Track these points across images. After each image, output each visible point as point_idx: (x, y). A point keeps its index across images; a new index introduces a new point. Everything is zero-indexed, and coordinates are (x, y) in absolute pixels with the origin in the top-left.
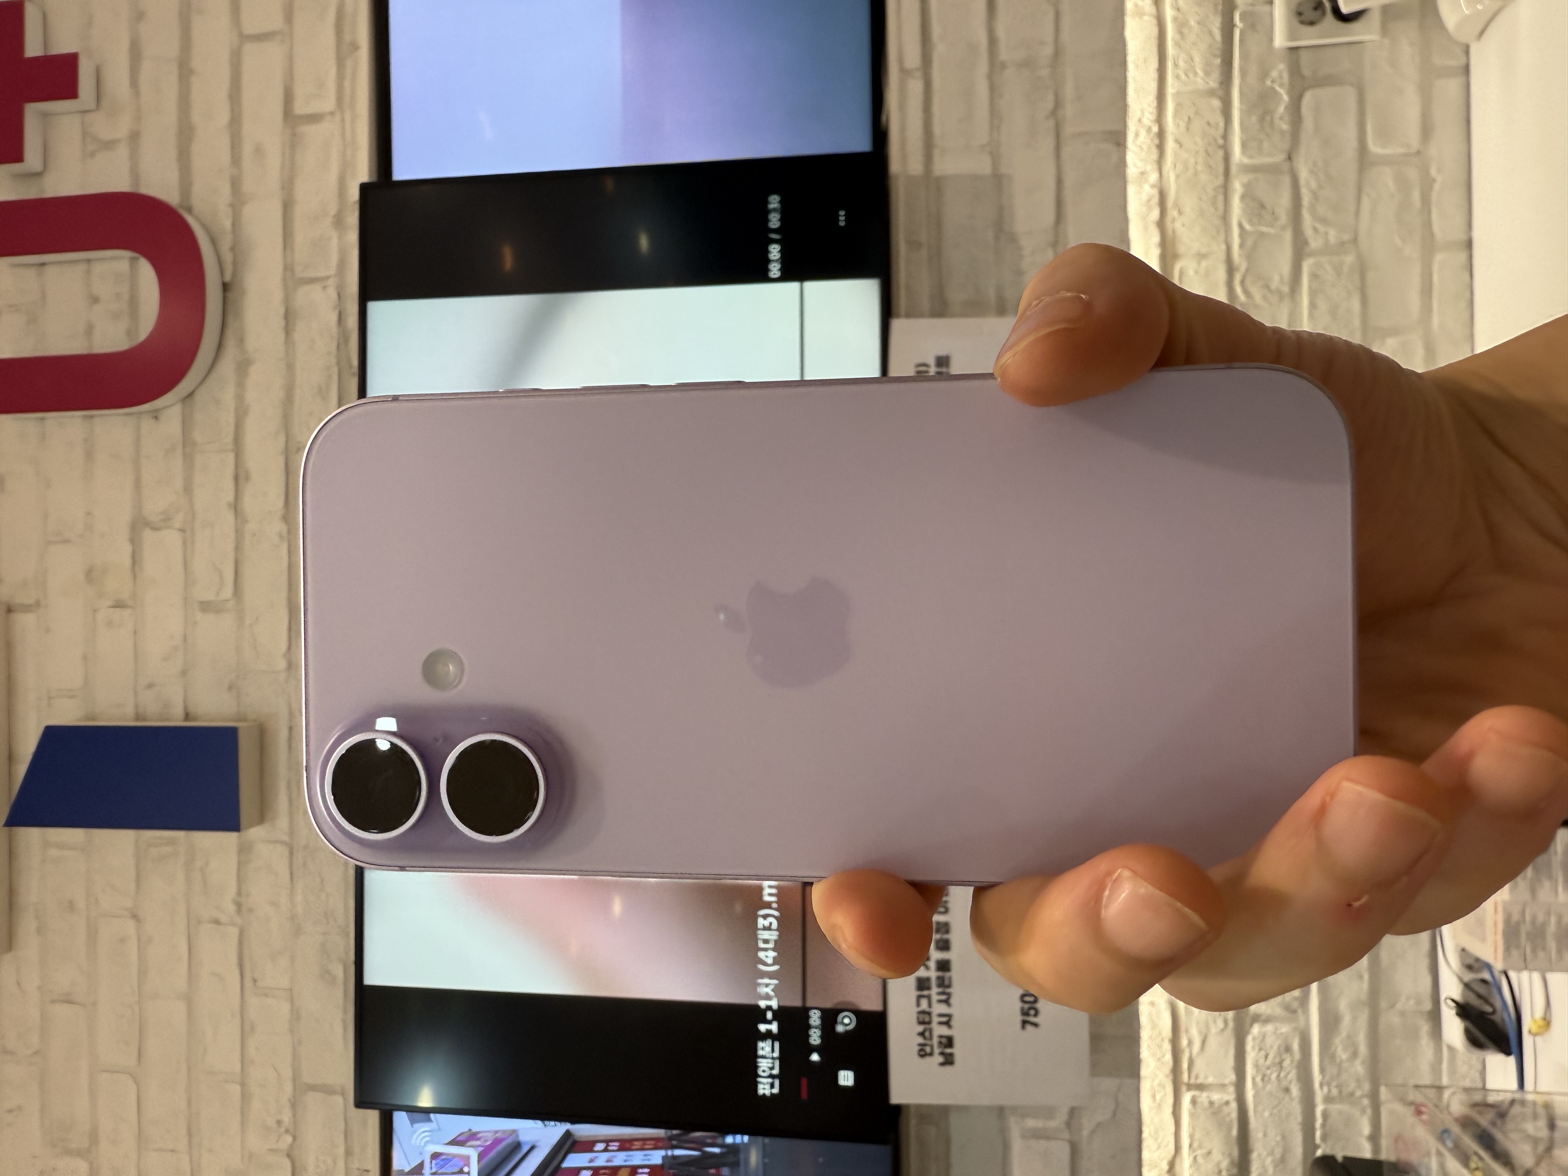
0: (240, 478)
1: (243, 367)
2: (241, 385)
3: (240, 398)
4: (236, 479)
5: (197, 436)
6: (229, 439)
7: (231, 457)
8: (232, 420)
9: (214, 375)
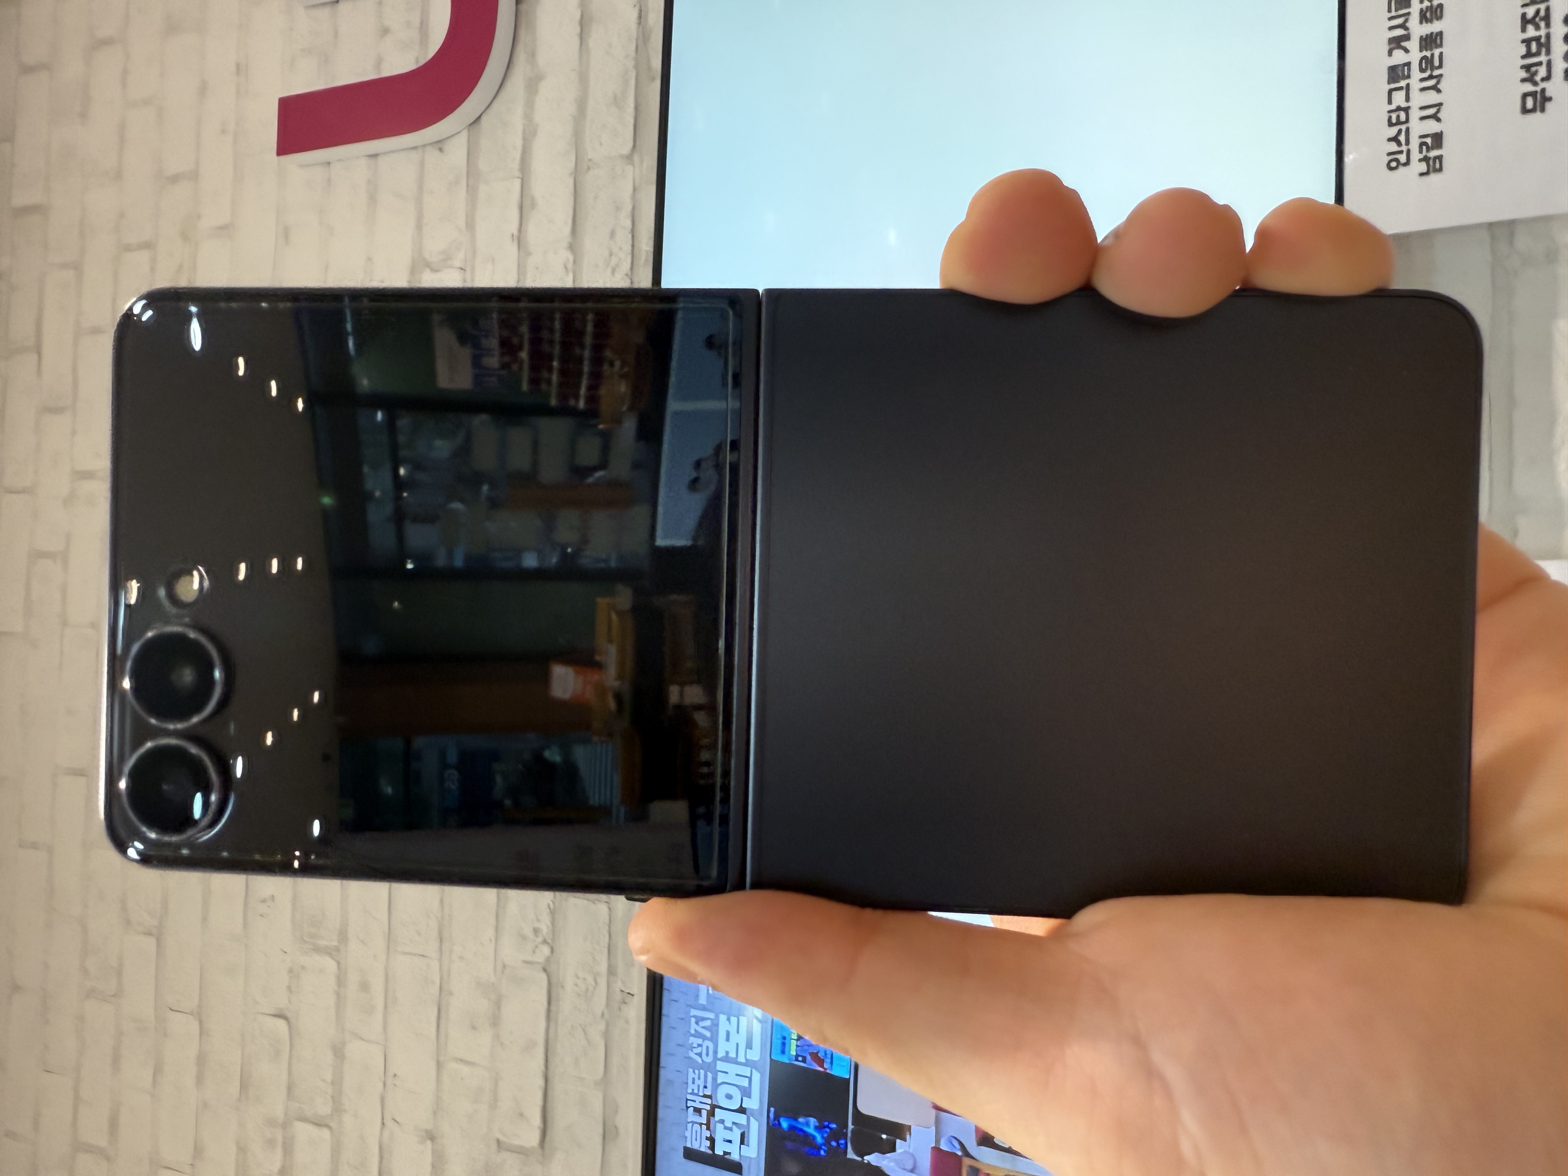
0: (525, 206)
1: (533, 85)
2: (530, 105)
3: (528, 117)
4: (521, 208)
5: (483, 164)
6: (516, 165)
7: (517, 183)
8: (519, 143)
9: (503, 95)
